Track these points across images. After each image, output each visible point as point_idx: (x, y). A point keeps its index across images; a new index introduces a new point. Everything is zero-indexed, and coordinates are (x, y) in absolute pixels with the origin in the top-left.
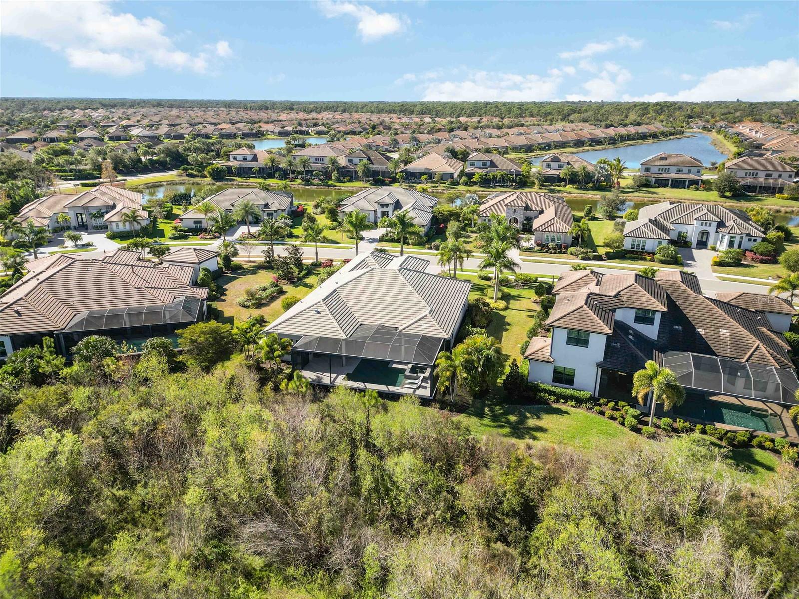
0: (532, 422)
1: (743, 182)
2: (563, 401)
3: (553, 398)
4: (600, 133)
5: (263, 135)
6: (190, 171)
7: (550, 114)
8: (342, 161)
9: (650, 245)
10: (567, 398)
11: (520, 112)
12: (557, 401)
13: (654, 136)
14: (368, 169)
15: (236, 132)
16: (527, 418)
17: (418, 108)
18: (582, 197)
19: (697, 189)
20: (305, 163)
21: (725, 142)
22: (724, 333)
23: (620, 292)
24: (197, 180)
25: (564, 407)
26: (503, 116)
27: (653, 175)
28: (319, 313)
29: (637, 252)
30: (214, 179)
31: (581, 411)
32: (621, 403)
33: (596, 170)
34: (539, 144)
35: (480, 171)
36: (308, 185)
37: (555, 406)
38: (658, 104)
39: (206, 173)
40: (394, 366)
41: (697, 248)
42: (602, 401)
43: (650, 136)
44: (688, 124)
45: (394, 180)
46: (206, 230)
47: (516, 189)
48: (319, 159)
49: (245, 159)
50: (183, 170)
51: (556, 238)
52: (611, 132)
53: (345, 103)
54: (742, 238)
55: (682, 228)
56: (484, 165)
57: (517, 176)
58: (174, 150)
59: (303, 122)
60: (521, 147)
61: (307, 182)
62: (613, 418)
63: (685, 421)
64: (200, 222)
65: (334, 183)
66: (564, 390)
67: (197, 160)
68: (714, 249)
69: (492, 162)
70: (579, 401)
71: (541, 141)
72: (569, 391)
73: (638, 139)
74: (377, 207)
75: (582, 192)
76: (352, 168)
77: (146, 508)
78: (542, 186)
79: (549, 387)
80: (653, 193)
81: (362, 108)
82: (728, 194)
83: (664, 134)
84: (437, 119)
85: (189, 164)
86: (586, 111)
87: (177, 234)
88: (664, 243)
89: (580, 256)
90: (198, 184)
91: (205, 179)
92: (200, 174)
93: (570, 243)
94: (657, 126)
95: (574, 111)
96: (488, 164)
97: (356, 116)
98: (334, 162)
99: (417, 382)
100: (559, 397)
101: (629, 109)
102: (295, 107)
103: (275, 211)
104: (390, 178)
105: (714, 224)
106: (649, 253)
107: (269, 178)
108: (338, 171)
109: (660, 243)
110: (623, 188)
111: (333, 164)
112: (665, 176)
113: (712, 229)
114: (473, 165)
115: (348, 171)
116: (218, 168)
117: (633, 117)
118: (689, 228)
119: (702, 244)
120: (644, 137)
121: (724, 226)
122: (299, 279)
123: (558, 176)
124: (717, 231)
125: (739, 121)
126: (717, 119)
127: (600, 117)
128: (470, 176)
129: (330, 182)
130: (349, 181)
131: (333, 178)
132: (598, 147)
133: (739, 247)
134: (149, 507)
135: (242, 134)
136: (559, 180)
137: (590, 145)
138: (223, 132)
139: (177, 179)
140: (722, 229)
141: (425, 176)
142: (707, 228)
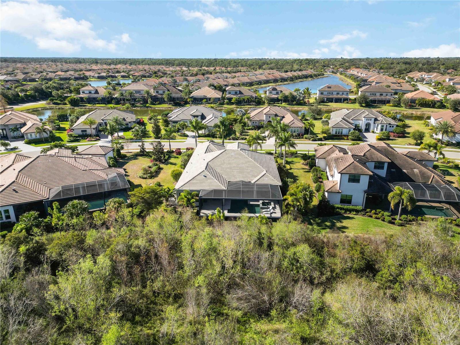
0: (338, 225)
1: (371, 98)
2: (349, 212)
3: (343, 211)
4: (284, 75)
5: (88, 79)
6: (55, 101)
7: (252, 65)
8: (153, 93)
9: (345, 132)
10: (351, 211)
11: (235, 64)
12: (345, 213)
13: (311, 76)
14: (171, 97)
15: (70, 76)
16: (335, 222)
17: (177, 62)
18: (292, 109)
19: (347, 103)
20: (131, 94)
21: (346, 79)
22: (416, 170)
23: (365, 153)
24: (60, 106)
25: (350, 216)
26: (227, 66)
27: (325, 96)
28: (205, 177)
29: (339, 136)
30: (72, 105)
31: (360, 216)
32: (378, 210)
33: (297, 94)
34: (256, 81)
35: (235, 96)
36: (135, 107)
37: (346, 215)
38: (307, 59)
39: (66, 102)
40: (251, 203)
41: (365, 132)
42: (368, 210)
43: (309, 76)
44: (324, 70)
45: (186, 103)
46: (90, 136)
47: (256, 106)
48: (138, 92)
49: (90, 93)
50: (50, 100)
51: (296, 130)
52: (290, 74)
53: (130, 59)
54: (387, 126)
55: (357, 122)
56: (236, 93)
57: (255, 99)
58: (40, 88)
59: (110, 71)
60: (247, 83)
61: (133, 105)
62: (377, 218)
63: (412, 216)
64: (86, 131)
65: (150, 106)
66: (348, 207)
67: (58, 94)
68: (373, 132)
69: (240, 91)
70: (357, 212)
71: (256, 80)
72: (351, 207)
73: (303, 78)
74: (191, 118)
75: (293, 106)
76: (160, 96)
77: (156, 294)
78: (269, 104)
79: (340, 206)
80: (327, 106)
81: (142, 62)
82: (364, 105)
83: (316, 76)
84: (190, 68)
85: (53, 97)
86: (271, 63)
87: (72, 138)
88: (352, 131)
89: (311, 139)
90: (62, 109)
91: (66, 106)
92: (62, 103)
93: (303, 132)
94: (310, 72)
95: (264, 64)
96: (238, 92)
97: (141, 67)
98: (148, 93)
99: (269, 210)
100: (346, 210)
101: (292, 62)
102: (99, 61)
103: (130, 122)
104: (183, 101)
105: (373, 119)
106: (345, 136)
107: (108, 104)
108: (151, 98)
109: (350, 130)
110: (311, 103)
111: (148, 94)
112: (331, 96)
113: (372, 122)
114: (230, 93)
115: (158, 98)
116: (74, 99)
117: (296, 67)
118: (360, 122)
119: (367, 130)
120: (306, 77)
121: (378, 120)
122: (166, 160)
123: (278, 98)
124: (374, 123)
125: (349, 68)
126: (338, 67)
127: (279, 67)
128: (230, 99)
129: (147, 105)
130: (159, 104)
131: (149, 102)
132: (285, 83)
133: (386, 130)
134: (158, 293)
135: (75, 78)
136: (277, 100)
137: (281, 82)
138: (61, 77)
139: (48, 106)
140: (377, 122)
141: (205, 100)
142: (369, 122)
